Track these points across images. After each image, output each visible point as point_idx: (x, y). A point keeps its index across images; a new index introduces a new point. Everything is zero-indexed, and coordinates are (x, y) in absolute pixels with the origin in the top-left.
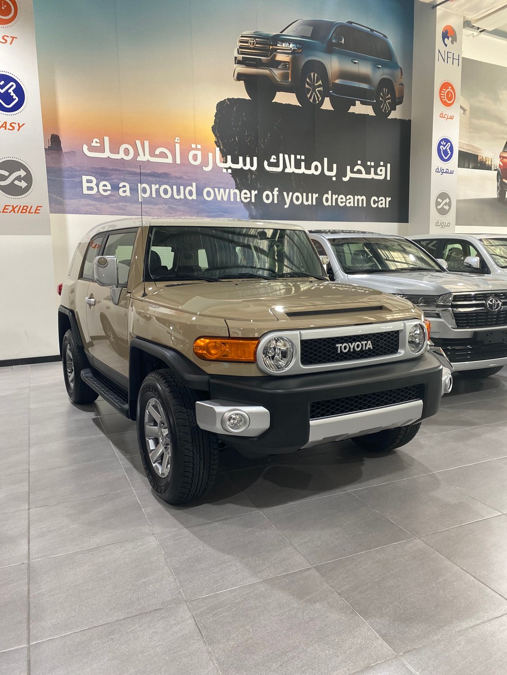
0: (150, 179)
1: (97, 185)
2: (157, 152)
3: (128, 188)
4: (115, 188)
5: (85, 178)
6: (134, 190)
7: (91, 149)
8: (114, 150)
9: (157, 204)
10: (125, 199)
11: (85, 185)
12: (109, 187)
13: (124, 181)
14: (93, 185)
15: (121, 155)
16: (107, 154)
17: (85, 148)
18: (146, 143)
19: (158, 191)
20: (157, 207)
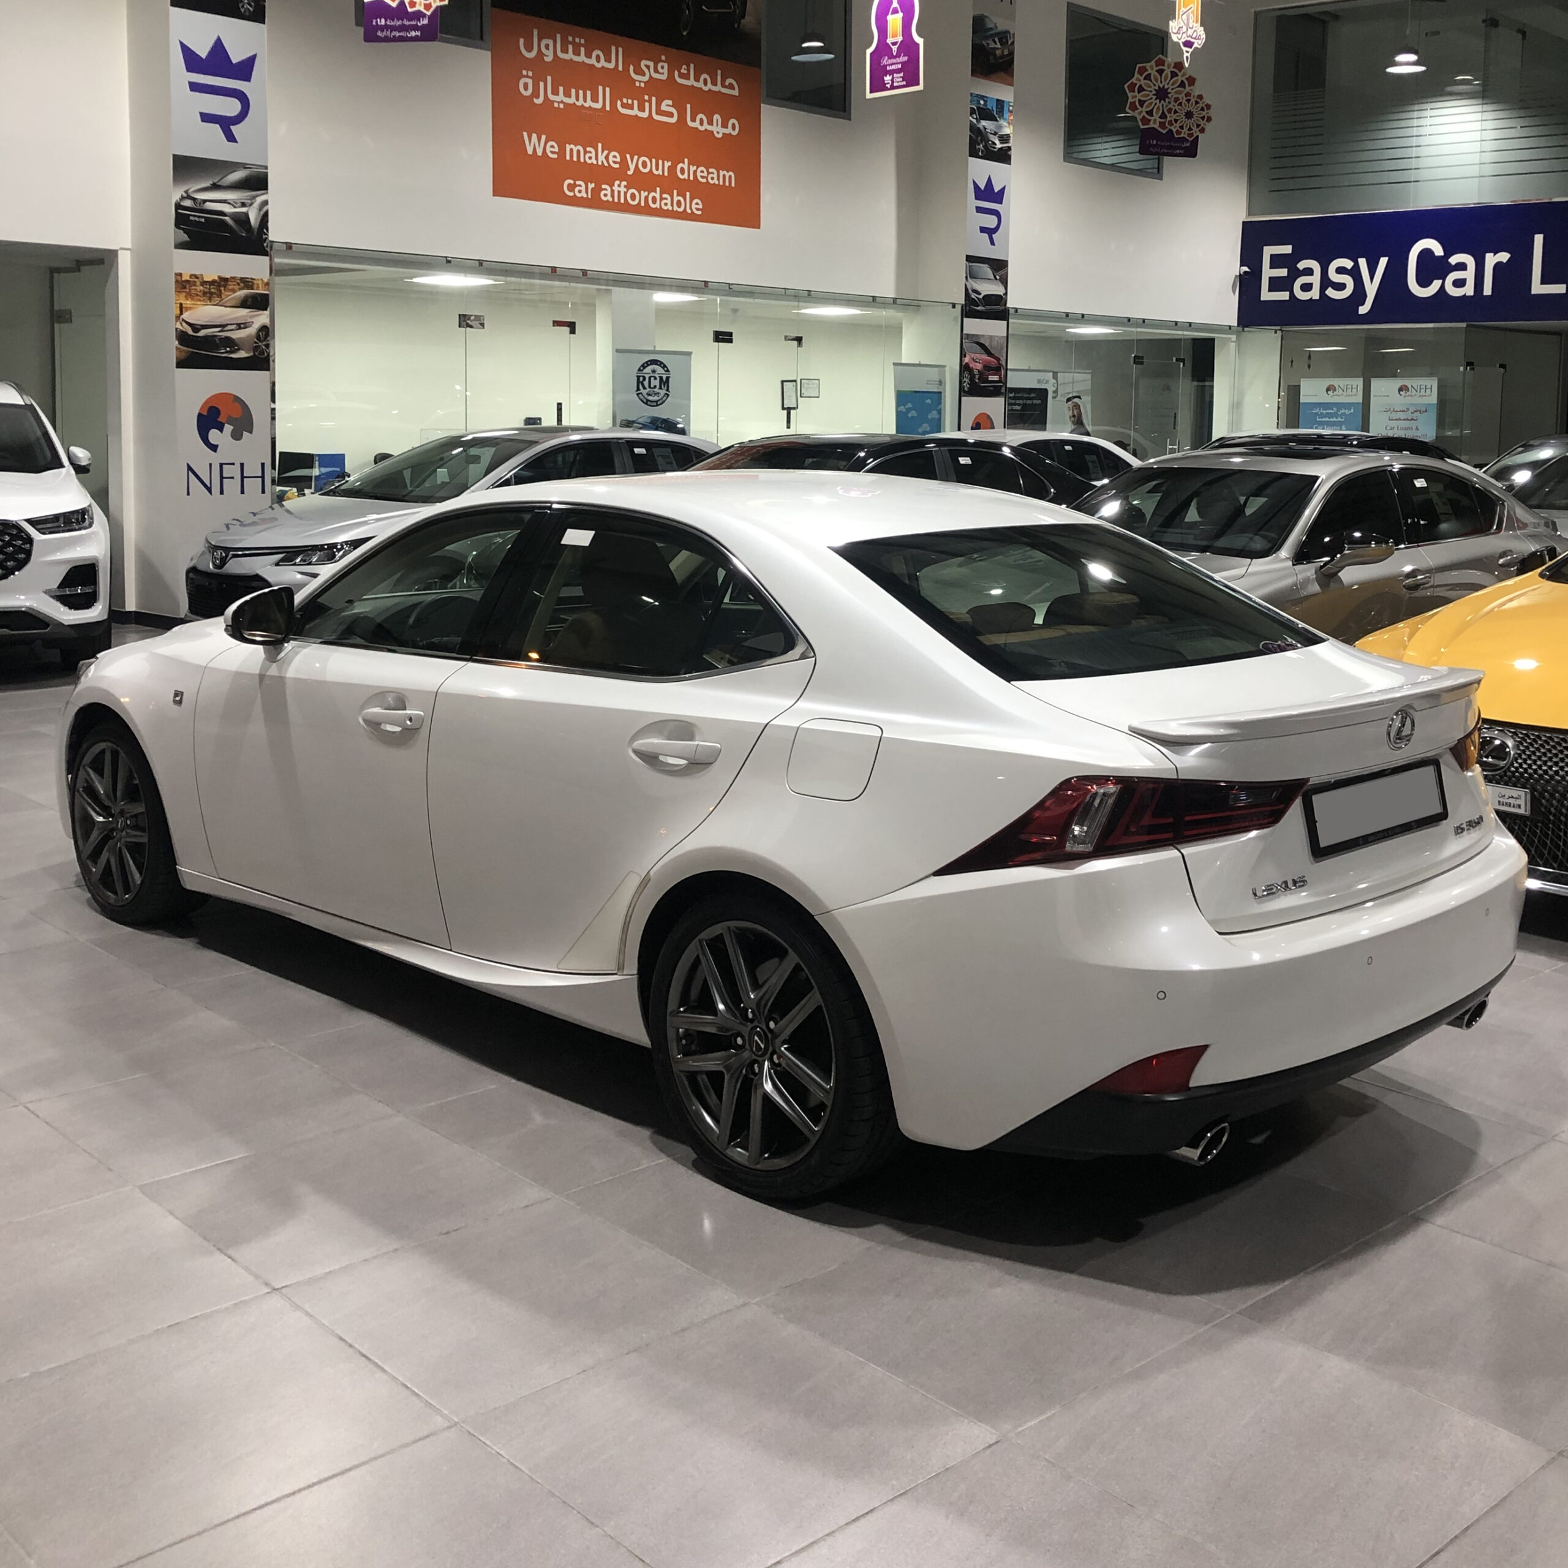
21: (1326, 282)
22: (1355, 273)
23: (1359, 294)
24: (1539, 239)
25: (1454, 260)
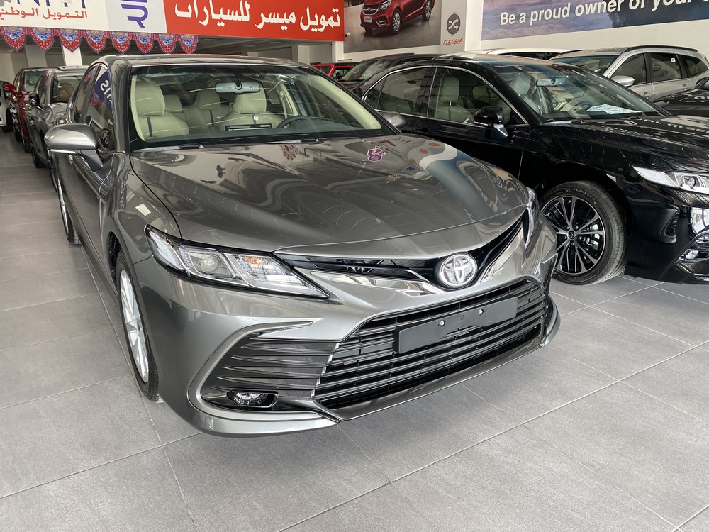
0: (539, 6)
1: (508, 18)
3: (524, 17)
4: (518, 17)
5: (502, 14)
6: (528, 17)
9: (541, 25)
10: (522, 25)
11: (502, 18)
12: (514, 18)
13: (523, 12)
19: (543, 15)
20: (541, 27)
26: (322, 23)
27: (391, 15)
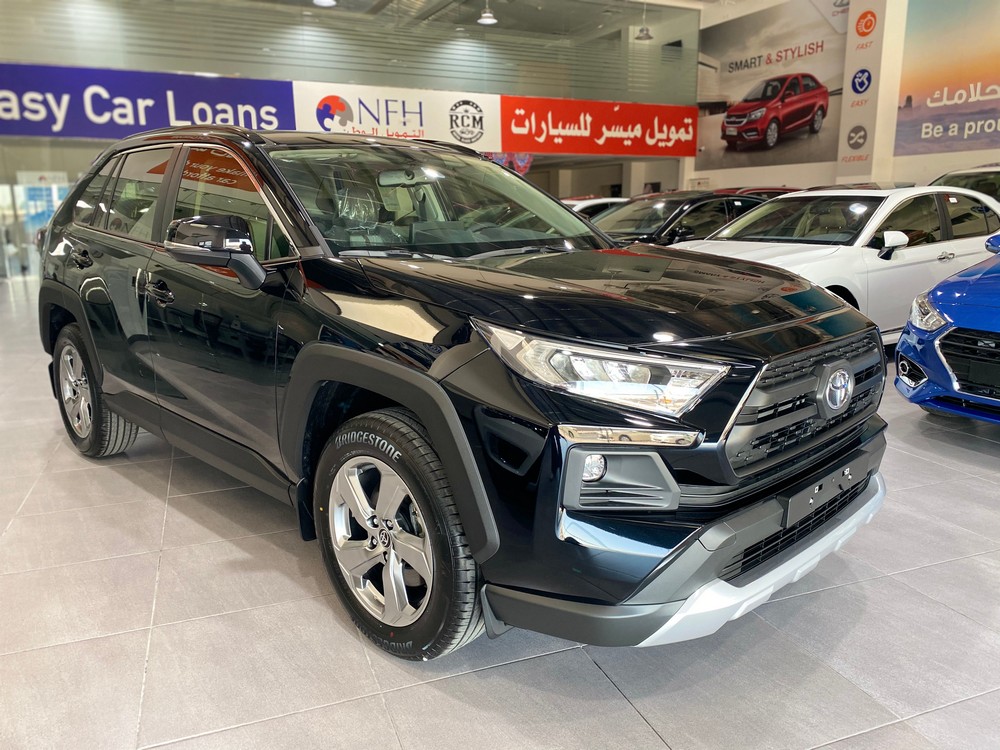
0: (977, 116)
1: (933, 130)
2: (988, 90)
3: (956, 129)
4: (946, 129)
5: (924, 125)
6: (961, 129)
7: (934, 100)
8: (950, 97)
9: (980, 139)
10: (953, 138)
11: (924, 130)
12: (941, 130)
13: (955, 122)
14: (929, 130)
15: (956, 100)
16: (945, 102)
17: (929, 100)
18: (979, 85)
19: (982, 126)
20: (980, 141)
21: (22, 108)
22: (45, 103)
23: (51, 118)
24: (170, 95)
25: (118, 101)
26: (671, 136)
27: (765, 126)
